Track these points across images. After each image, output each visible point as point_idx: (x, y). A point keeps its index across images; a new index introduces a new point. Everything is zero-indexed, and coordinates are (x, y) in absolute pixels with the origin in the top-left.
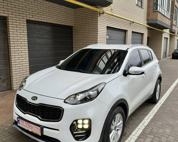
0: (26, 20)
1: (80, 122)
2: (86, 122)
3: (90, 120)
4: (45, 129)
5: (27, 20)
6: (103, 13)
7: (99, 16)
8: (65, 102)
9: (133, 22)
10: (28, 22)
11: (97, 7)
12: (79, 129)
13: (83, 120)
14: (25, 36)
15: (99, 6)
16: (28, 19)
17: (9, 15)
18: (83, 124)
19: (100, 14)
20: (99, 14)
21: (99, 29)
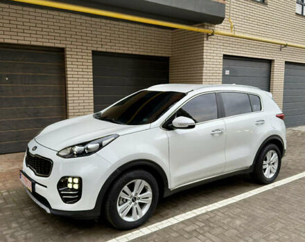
0: (91, 52)
1: (70, 180)
2: (76, 181)
3: (80, 180)
4: (37, 185)
5: (93, 51)
6: (212, 35)
7: (205, 39)
8: (58, 155)
9: (286, 46)
10: (95, 53)
11: (203, 26)
12: (69, 188)
13: (73, 178)
14: (89, 73)
15: (206, 23)
16: (95, 49)
17: (67, 46)
18: (73, 183)
19: (208, 35)
20: (205, 36)
21: (205, 60)
